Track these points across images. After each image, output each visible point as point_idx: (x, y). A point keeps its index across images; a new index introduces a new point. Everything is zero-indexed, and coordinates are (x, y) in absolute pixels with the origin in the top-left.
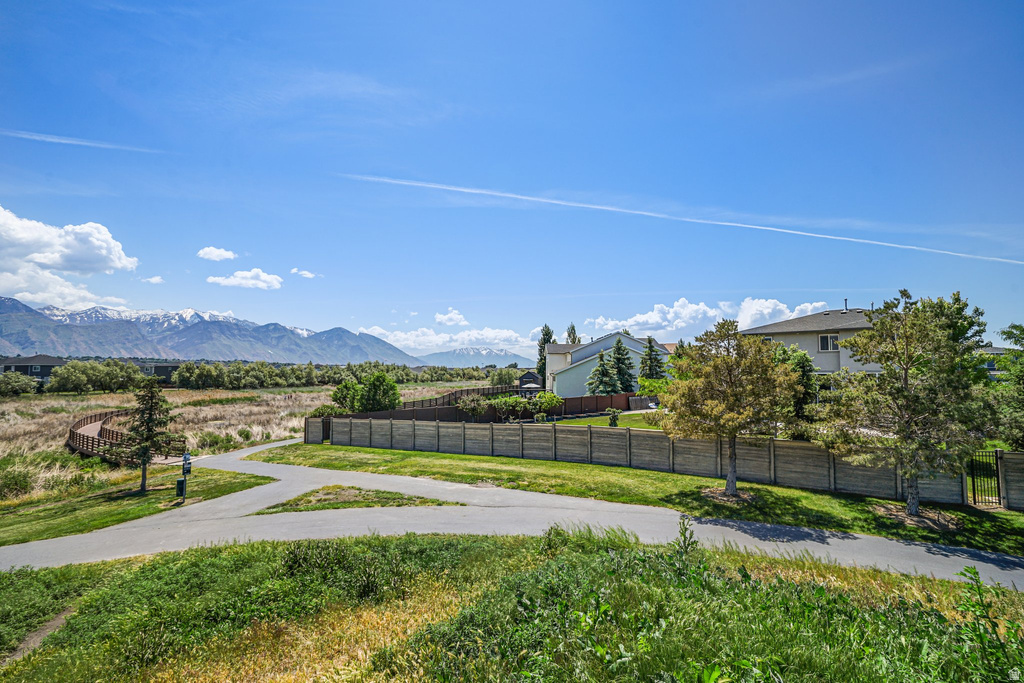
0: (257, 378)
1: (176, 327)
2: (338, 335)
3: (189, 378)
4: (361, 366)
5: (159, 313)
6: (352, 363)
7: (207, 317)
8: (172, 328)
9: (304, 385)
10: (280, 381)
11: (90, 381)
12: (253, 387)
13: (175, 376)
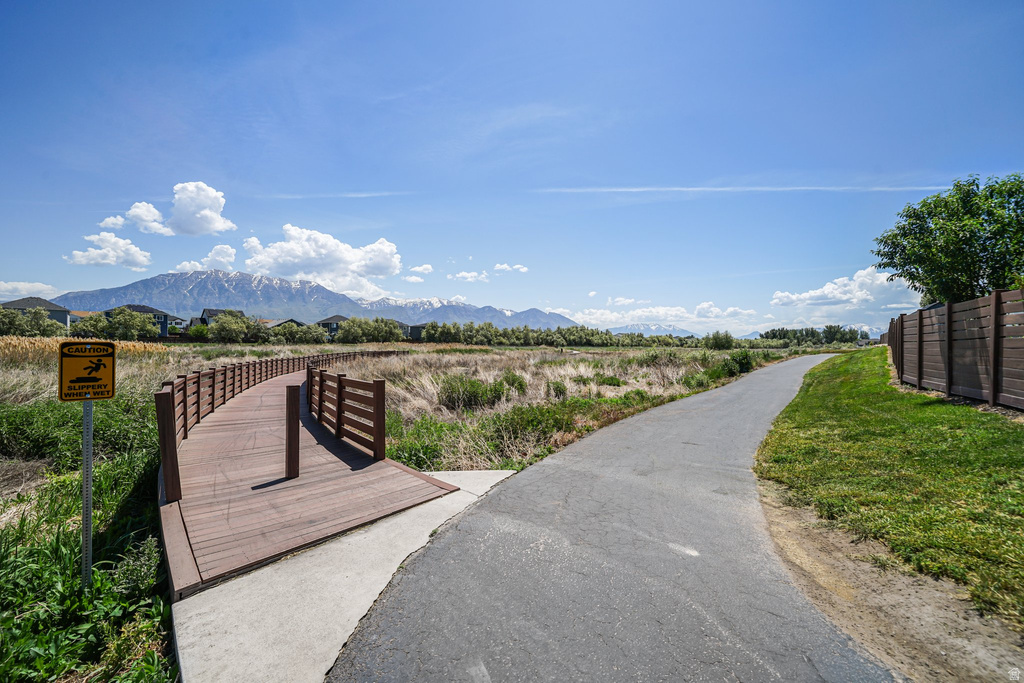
0: (486, 337)
1: (427, 310)
2: (534, 313)
3: (434, 335)
4: (569, 330)
5: (418, 300)
6: (562, 327)
7: (445, 303)
8: (425, 311)
9: (522, 345)
10: (504, 340)
11: (364, 334)
12: (482, 343)
13: (424, 334)
